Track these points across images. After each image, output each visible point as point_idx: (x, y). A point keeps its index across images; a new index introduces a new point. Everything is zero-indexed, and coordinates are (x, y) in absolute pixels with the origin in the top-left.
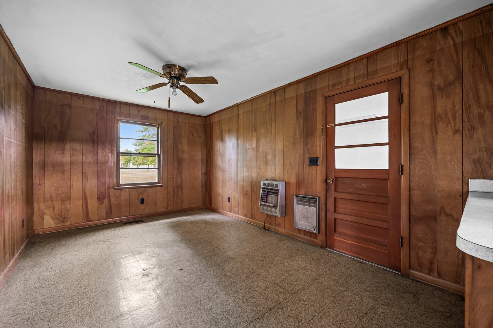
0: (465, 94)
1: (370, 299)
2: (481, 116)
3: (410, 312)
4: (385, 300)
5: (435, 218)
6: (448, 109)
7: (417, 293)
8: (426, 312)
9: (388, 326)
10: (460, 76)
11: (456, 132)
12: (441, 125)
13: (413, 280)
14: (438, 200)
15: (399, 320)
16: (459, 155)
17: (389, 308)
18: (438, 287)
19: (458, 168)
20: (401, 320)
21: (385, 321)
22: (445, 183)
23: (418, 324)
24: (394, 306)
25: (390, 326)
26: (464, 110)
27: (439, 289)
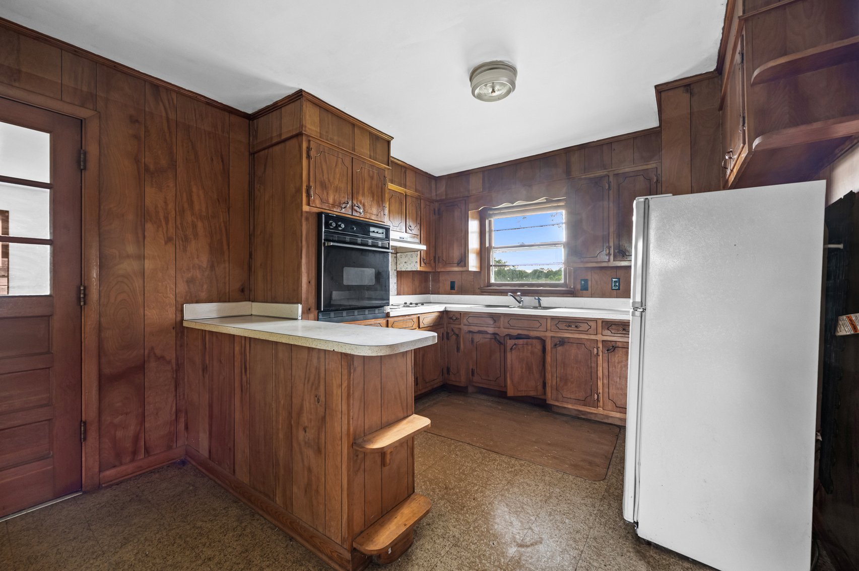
0: (179, 192)
1: (91, 562)
2: (194, 226)
3: (162, 521)
4: (115, 541)
5: (141, 368)
6: (159, 206)
7: (137, 496)
8: (173, 504)
9: (166, 558)
10: (173, 165)
11: (169, 240)
12: (149, 226)
13: (110, 486)
14: (146, 340)
15: (164, 540)
16: (172, 272)
17: (135, 541)
18: (147, 472)
19: (171, 291)
20: (166, 537)
21: (155, 558)
22: (155, 312)
23: (185, 522)
24: (136, 533)
25: (167, 555)
26: (178, 213)
27: (152, 472)
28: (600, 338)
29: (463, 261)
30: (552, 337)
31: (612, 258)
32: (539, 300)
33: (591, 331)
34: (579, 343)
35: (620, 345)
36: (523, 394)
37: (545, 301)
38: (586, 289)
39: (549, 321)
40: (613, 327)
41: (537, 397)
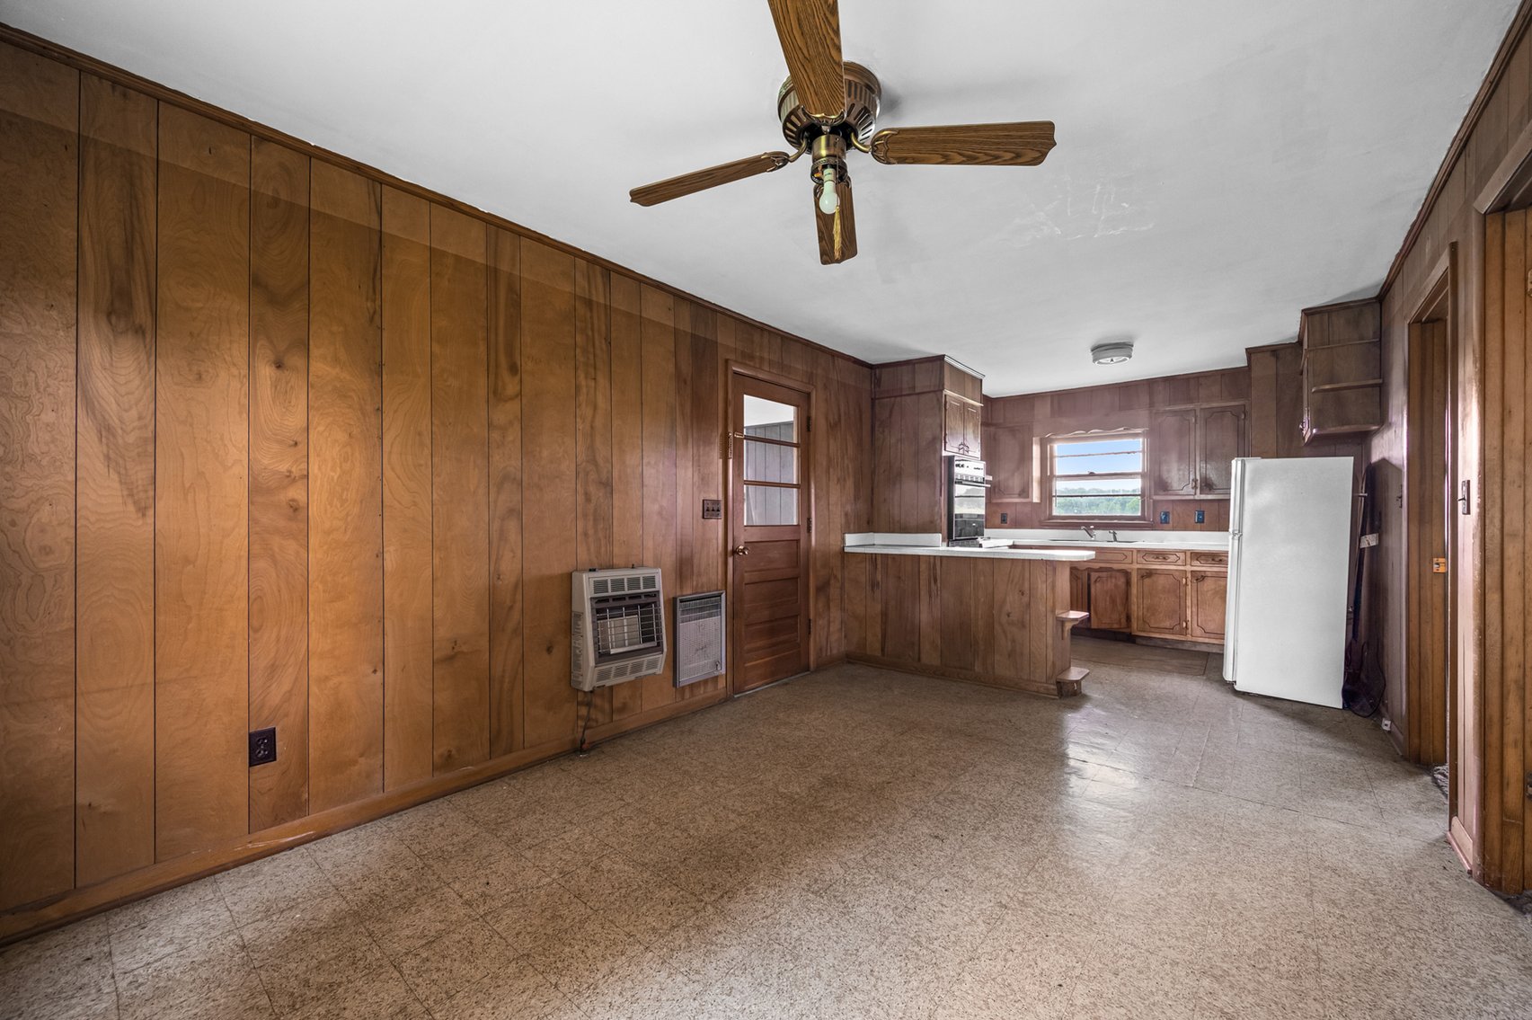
28: (1188, 568)
29: (1025, 491)
30: (1138, 569)
31: (1198, 491)
32: (1114, 534)
33: (1180, 562)
34: (1167, 573)
35: (1209, 574)
36: (1107, 627)
37: (1121, 534)
38: (1167, 522)
39: (1135, 553)
40: (1203, 557)
41: (1121, 630)
